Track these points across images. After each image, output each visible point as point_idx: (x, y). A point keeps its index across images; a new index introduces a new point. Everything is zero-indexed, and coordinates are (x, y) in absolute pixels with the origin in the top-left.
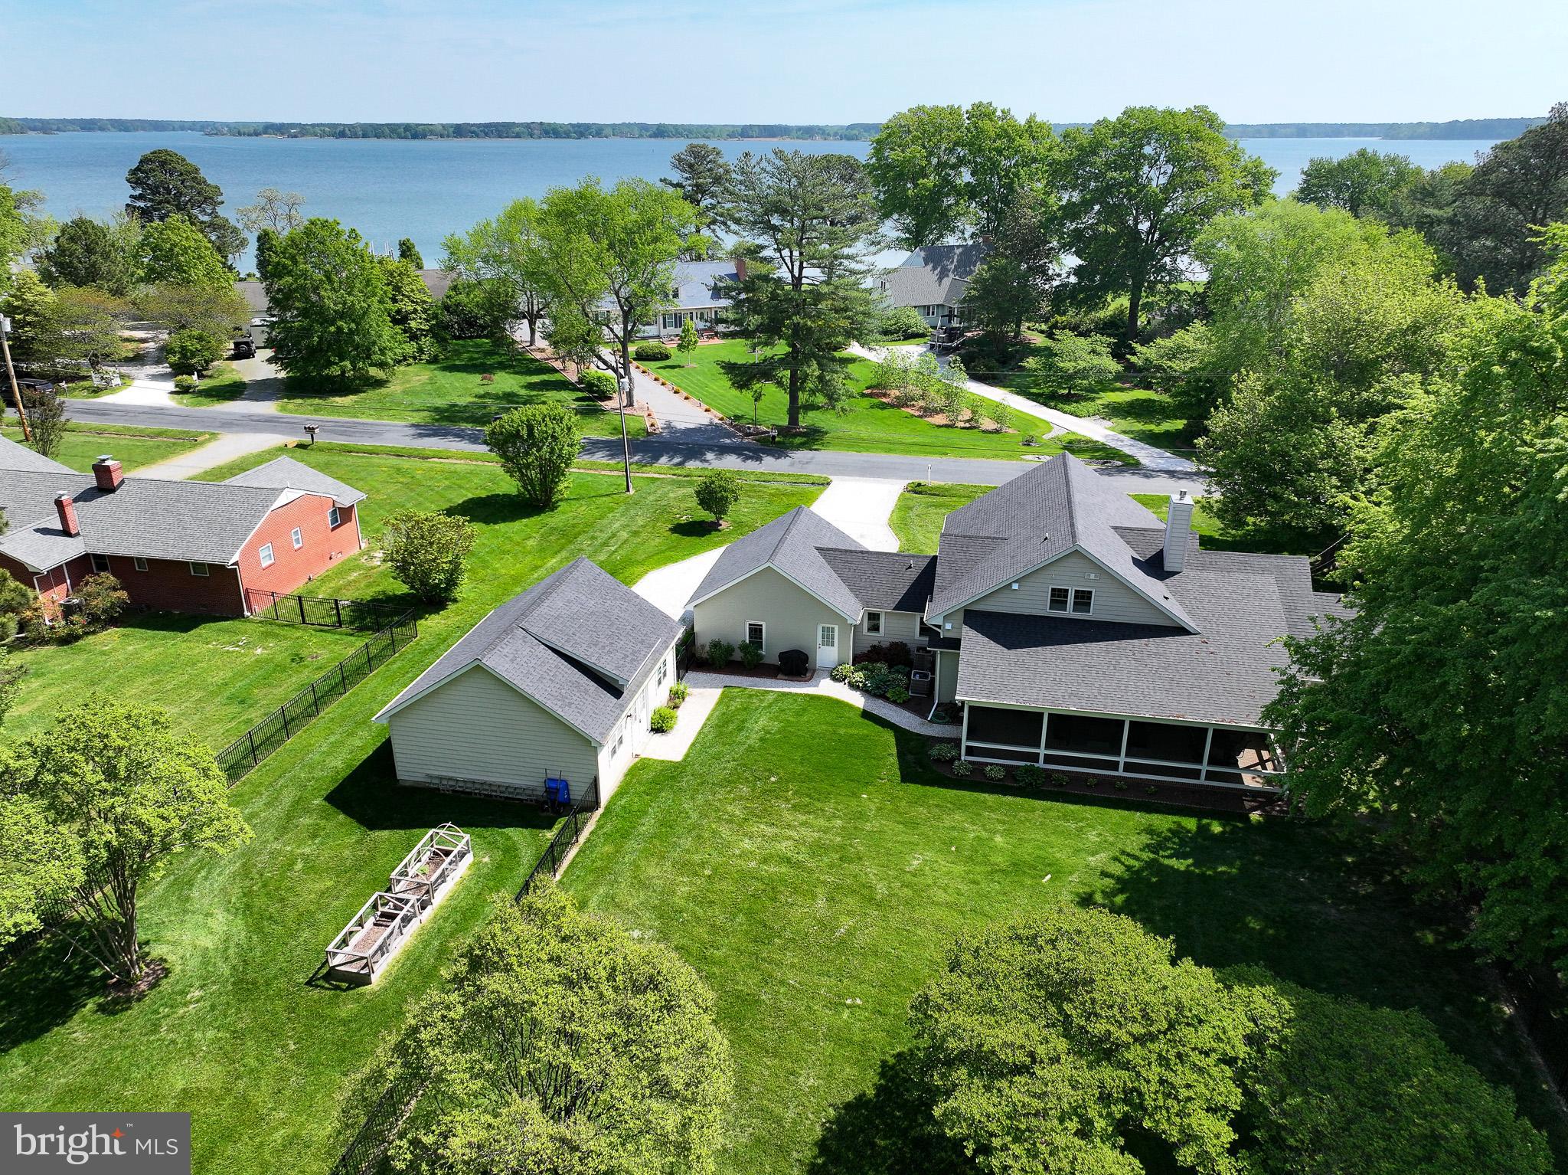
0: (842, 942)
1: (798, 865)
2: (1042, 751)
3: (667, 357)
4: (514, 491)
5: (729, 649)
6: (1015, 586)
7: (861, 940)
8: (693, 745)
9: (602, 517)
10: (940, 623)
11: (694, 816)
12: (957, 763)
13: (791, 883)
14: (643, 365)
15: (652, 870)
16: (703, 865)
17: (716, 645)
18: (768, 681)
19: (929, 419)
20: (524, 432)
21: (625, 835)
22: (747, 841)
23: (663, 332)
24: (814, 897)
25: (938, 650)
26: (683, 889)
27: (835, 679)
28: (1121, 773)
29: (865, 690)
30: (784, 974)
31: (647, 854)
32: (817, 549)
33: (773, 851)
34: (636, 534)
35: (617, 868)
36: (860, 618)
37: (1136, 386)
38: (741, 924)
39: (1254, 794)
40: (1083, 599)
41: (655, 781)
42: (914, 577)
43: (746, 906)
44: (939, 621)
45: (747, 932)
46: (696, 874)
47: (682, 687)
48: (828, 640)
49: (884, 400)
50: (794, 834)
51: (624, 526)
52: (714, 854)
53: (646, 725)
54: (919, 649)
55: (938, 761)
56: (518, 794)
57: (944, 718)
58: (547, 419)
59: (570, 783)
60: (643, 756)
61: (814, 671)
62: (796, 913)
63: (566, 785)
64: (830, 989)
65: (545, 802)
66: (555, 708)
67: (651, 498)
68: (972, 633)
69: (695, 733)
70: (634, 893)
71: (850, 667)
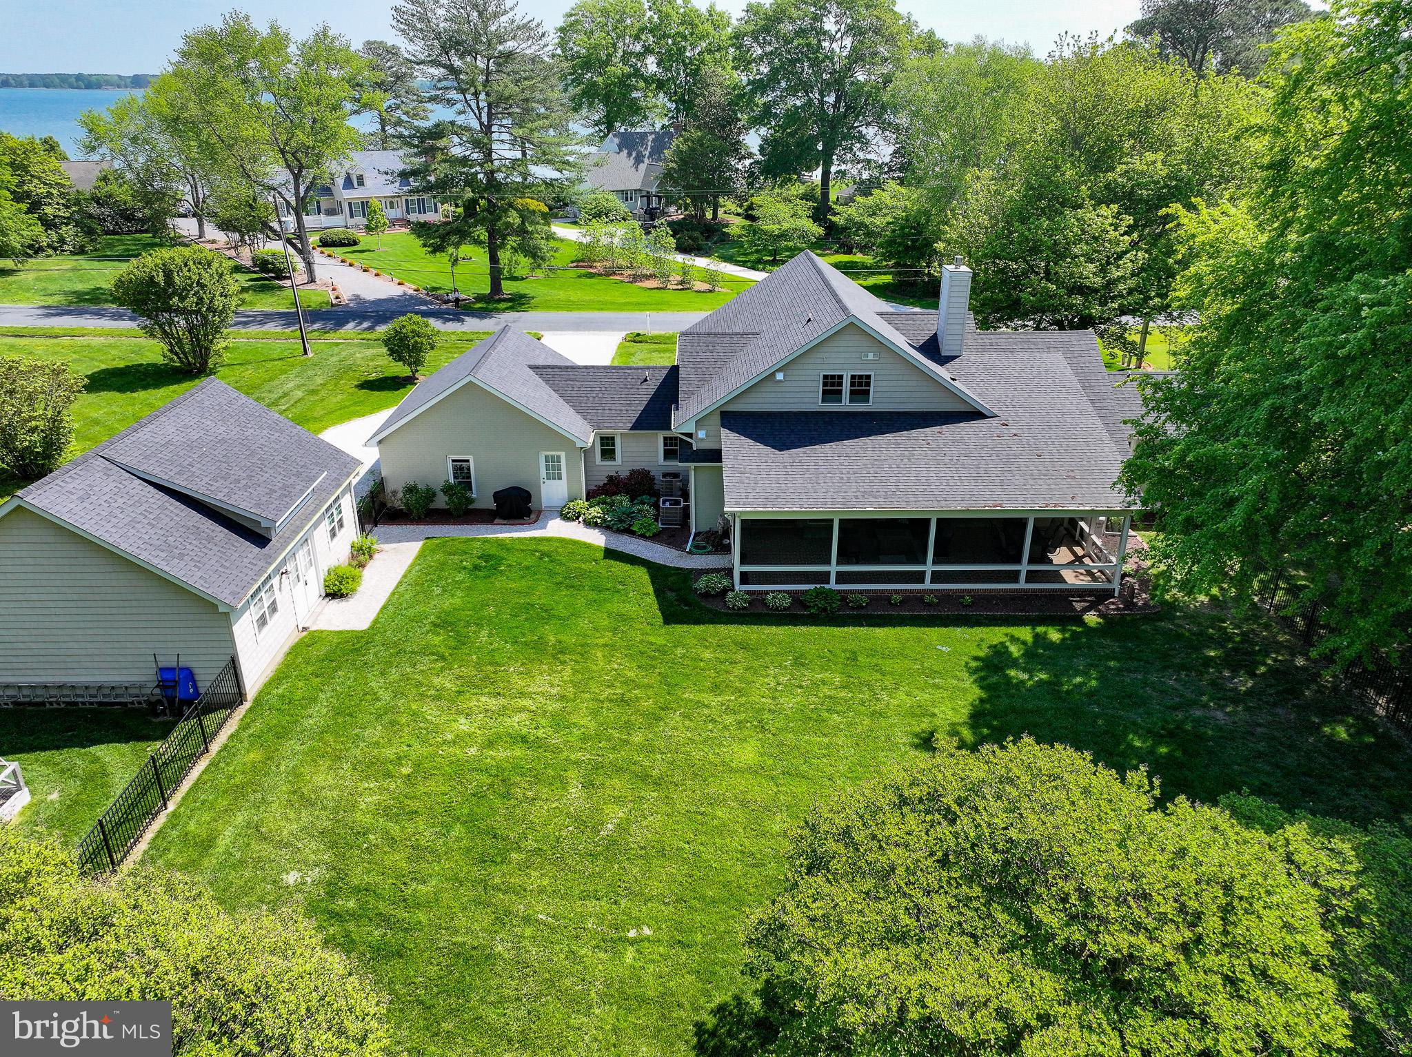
0: (612, 843)
1: (538, 744)
2: (833, 568)
3: (355, 243)
4: (160, 360)
5: (430, 495)
6: (780, 376)
7: (638, 836)
8: (384, 608)
9: (271, 379)
10: (693, 431)
11: (386, 696)
12: (730, 594)
13: (530, 770)
14: (327, 250)
15: (321, 779)
16: (398, 761)
17: (411, 489)
18: (482, 527)
19: (640, 284)
20: (160, 279)
21: (281, 734)
22: (463, 720)
23: (351, 222)
24: (564, 784)
25: (692, 465)
26: (369, 800)
27: (566, 518)
28: (928, 585)
29: (605, 527)
30: (529, 906)
31: (314, 756)
32: (531, 367)
33: (501, 729)
34: (314, 392)
35: (267, 781)
36: (591, 440)
37: (837, 252)
38: (459, 839)
39: (1081, 593)
40: (861, 387)
41: (329, 658)
42: (652, 391)
43: (465, 811)
44: (690, 428)
45: (468, 850)
46: (388, 775)
47: (367, 543)
48: (554, 474)
49: (591, 270)
50: (528, 703)
51: (299, 387)
52: (416, 745)
53: (316, 588)
54: (665, 475)
55: (706, 595)
56: (117, 695)
57: (705, 548)
58: (191, 263)
59: (196, 671)
60: (313, 628)
61: (540, 512)
62: (539, 811)
63: (189, 674)
64: (601, 918)
65: (159, 702)
66: (155, 561)
67: (334, 359)
68: (733, 436)
69: (388, 594)
70: (292, 815)
71: (582, 503)
